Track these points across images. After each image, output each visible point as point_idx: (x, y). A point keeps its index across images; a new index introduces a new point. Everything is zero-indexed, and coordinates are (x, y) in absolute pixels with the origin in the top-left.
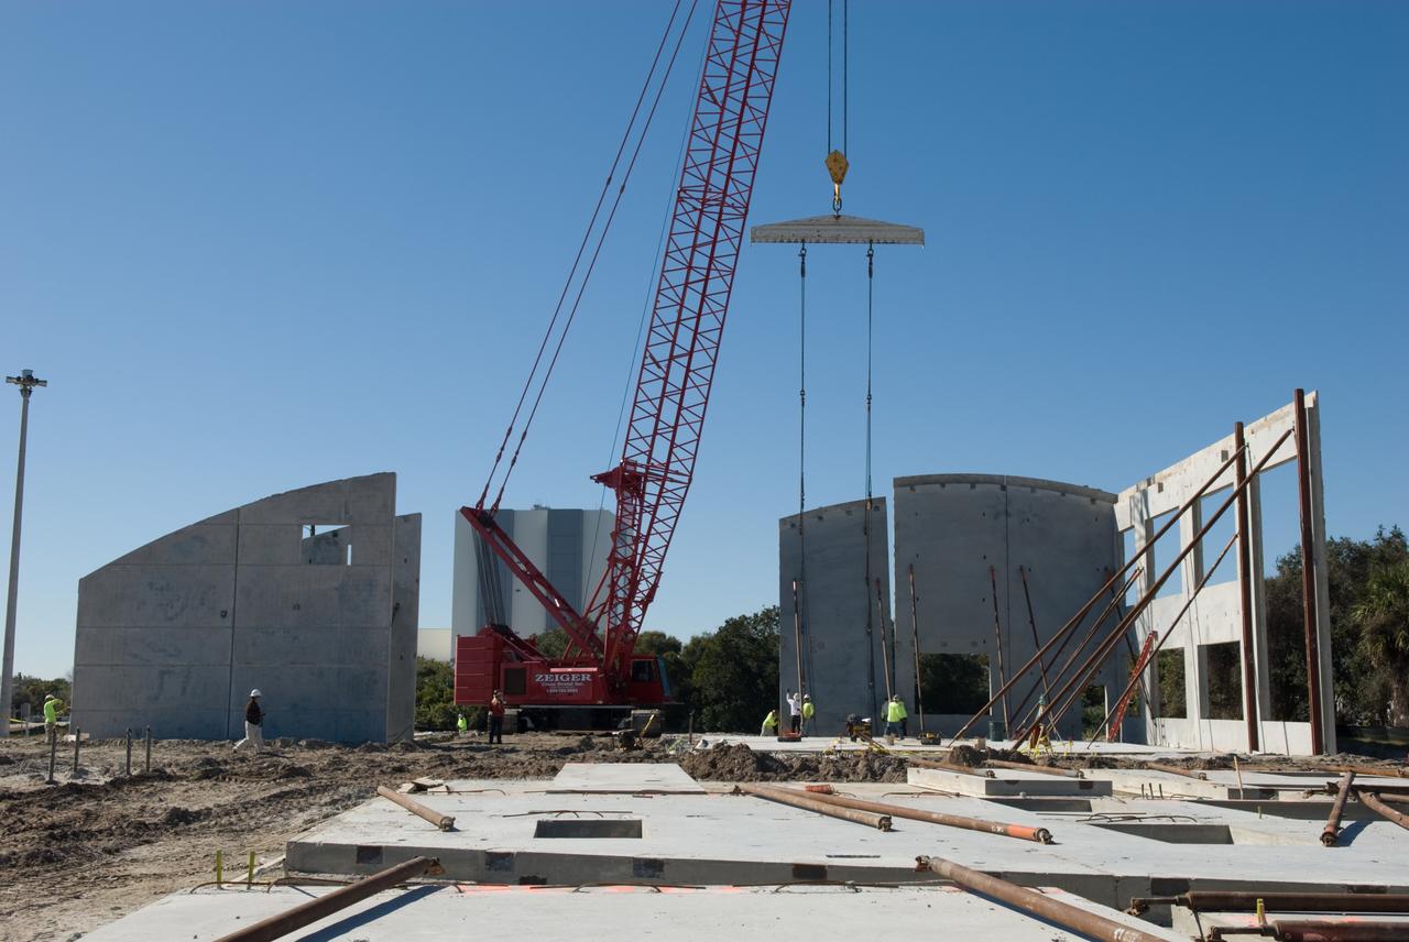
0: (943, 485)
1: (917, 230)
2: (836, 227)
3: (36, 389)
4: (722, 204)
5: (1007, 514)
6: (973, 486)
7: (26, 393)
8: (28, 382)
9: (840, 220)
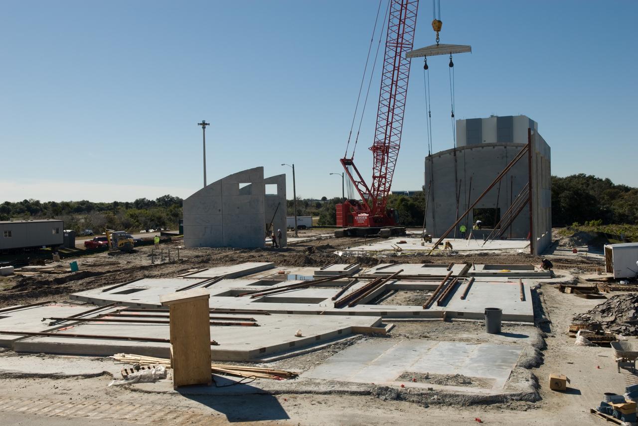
0: (483, 147)
1: (468, 46)
2: (438, 49)
3: (206, 126)
4: (397, 43)
5: (507, 157)
6: (494, 148)
7: (204, 128)
8: (204, 124)
9: (439, 46)
